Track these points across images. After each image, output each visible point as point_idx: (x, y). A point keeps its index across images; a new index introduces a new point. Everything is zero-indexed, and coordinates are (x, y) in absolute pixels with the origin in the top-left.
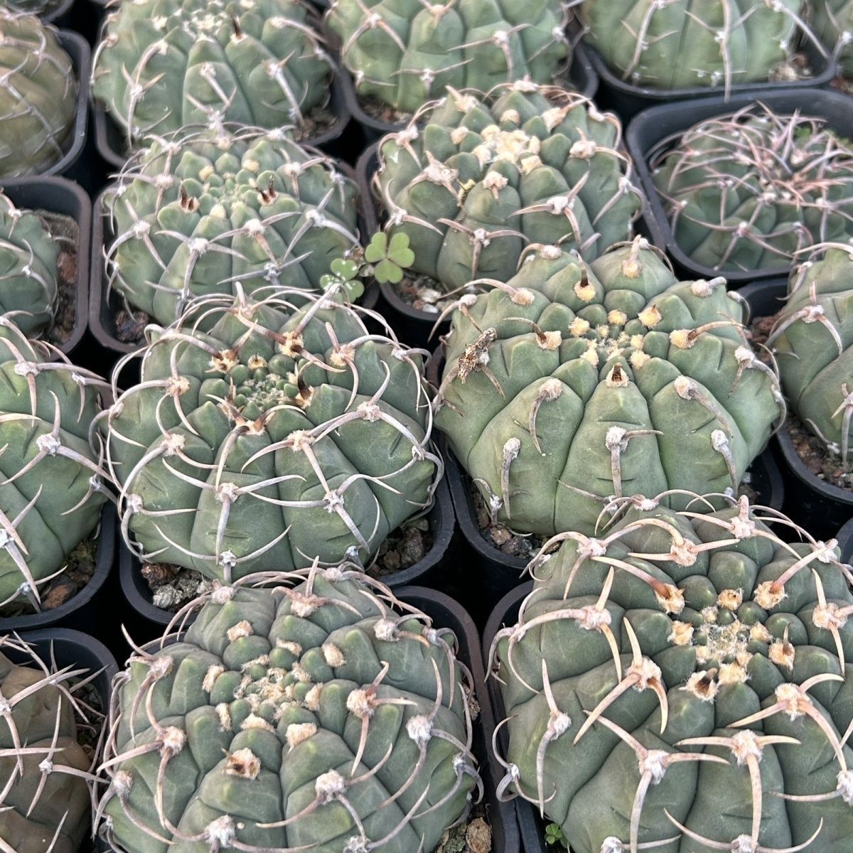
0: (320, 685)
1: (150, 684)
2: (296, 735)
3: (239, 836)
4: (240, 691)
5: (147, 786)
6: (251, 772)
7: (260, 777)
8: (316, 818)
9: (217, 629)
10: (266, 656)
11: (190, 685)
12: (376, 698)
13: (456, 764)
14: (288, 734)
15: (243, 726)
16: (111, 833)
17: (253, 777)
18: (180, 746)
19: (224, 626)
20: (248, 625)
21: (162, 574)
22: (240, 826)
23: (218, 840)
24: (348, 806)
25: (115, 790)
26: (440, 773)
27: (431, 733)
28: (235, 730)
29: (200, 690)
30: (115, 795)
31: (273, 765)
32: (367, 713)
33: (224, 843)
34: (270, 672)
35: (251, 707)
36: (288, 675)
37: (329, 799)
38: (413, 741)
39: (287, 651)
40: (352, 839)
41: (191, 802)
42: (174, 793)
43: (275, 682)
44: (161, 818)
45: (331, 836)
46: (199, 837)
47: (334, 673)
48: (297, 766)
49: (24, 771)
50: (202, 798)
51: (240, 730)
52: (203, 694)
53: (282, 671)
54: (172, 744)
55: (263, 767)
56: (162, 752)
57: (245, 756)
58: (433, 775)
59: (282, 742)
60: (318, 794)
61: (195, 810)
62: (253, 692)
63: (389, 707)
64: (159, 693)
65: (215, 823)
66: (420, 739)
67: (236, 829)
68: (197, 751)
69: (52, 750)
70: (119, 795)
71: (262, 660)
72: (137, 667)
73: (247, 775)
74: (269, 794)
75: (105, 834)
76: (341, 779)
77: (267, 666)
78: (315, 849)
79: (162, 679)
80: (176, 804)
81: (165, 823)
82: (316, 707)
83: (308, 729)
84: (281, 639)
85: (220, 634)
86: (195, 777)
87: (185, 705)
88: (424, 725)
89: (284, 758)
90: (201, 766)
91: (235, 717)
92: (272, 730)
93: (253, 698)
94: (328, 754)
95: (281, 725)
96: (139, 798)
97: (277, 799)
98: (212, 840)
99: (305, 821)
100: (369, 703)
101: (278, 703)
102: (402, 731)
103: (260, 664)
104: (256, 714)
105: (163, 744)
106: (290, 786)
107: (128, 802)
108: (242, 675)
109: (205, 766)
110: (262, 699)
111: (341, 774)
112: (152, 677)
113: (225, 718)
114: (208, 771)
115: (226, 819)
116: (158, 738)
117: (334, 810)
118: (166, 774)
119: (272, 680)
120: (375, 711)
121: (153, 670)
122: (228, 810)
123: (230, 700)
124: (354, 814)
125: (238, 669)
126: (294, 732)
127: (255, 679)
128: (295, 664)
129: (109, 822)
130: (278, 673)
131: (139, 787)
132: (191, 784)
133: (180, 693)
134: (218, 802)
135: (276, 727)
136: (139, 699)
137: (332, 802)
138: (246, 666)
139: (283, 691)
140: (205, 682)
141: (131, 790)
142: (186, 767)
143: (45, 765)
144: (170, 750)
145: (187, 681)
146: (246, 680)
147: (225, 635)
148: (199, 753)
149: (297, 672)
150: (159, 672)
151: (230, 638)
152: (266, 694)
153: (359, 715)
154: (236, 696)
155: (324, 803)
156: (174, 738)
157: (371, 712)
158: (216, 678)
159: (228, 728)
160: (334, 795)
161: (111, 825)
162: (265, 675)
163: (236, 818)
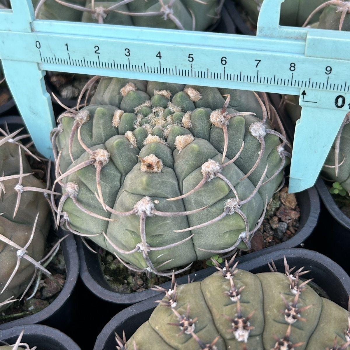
0: (189, 112)
1: (77, 128)
2: (182, 142)
3: (157, 208)
4: (138, 123)
5: (89, 189)
6: (158, 168)
7: (163, 171)
8: (204, 190)
9: (113, 91)
10: (149, 101)
11: (105, 123)
12: (228, 114)
13: (280, 151)
14: (177, 143)
15: (145, 143)
16: (69, 223)
17: (160, 171)
18: (107, 159)
19: (117, 88)
20: (133, 85)
21: (63, 80)
22: (156, 202)
23: (145, 212)
24: (225, 179)
25: (68, 194)
26: (271, 158)
27: (265, 131)
28: (140, 146)
29: (112, 126)
30: (68, 198)
31: (170, 163)
32: (224, 123)
33: (148, 213)
34: (154, 110)
35: (147, 131)
36: (167, 109)
37: (212, 176)
38: (255, 138)
39: (162, 96)
40: (229, 201)
41: (119, 194)
42: (107, 190)
43: (158, 116)
44: (103, 205)
45: (215, 201)
46: (131, 212)
47: (196, 105)
48: (186, 161)
49: (6, 191)
50: (127, 189)
51: (143, 146)
52: (113, 128)
53: (162, 108)
54: (102, 159)
55: (165, 165)
56: (95, 165)
57: (152, 159)
58: (267, 159)
59: (173, 149)
60: (204, 175)
61: (124, 197)
62: (146, 122)
63: (238, 117)
64: (85, 132)
65: (141, 202)
66: (260, 135)
67: (154, 203)
68: (118, 161)
69: (21, 175)
70: (71, 197)
71: (147, 104)
72: (66, 119)
73: (155, 170)
74: (171, 180)
75: (64, 225)
76: (217, 164)
77: (151, 107)
78: (205, 210)
79: (85, 124)
80: (109, 197)
81: (107, 208)
82: (190, 125)
83: (189, 137)
84: (156, 90)
85: (116, 93)
86: (119, 178)
87: (103, 137)
88: (261, 126)
89: (176, 158)
90: (123, 171)
91: (139, 138)
92: (164, 143)
93: (147, 126)
94: (206, 151)
95: (169, 139)
96: (85, 196)
97: (176, 183)
98: (140, 212)
99: (198, 193)
100: (224, 117)
101: (164, 126)
102: (247, 132)
103: (146, 106)
104: (153, 134)
105: (95, 160)
106: (183, 174)
107: (79, 200)
108: (136, 114)
109: (125, 171)
110: (153, 126)
111: (216, 161)
112: (78, 124)
113: (132, 139)
114: (127, 173)
115: (147, 198)
116: (91, 157)
117: (216, 183)
118: (101, 179)
119: (156, 114)
120: (229, 122)
121: (77, 118)
122: (147, 194)
123: (133, 129)
124: (230, 184)
125: (133, 111)
126: (180, 141)
127: (145, 116)
128: (169, 103)
129: (66, 216)
130: (160, 110)
131: (83, 190)
132: (117, 183)
133: (98, 129)
134: (140, 189)
135: (166, 141)
136: (72, 137)
137: (214, 178)
138: (137, 109)
139: (165, 120)
140: (114, 121)
141: (79, 192)
142: (113, 172)
143: (18, 187)
144: (101, 163)
145: (101, 121)
146: (140, 116)
147: (119, 93)
148: (120, 162)
149: (171, 107)
150: (82, 119)
151: (123, 94)
152: (154, 123)
153: (220, 126)
154: (135, 126)
155: (209, 180)
156: (102, 155)
157: (227, 122)
158: (120, 118)
159: (135, 145)
160: (215, 174)
161: (67, 218)
162: (151, 112)
163: (153, 197)
